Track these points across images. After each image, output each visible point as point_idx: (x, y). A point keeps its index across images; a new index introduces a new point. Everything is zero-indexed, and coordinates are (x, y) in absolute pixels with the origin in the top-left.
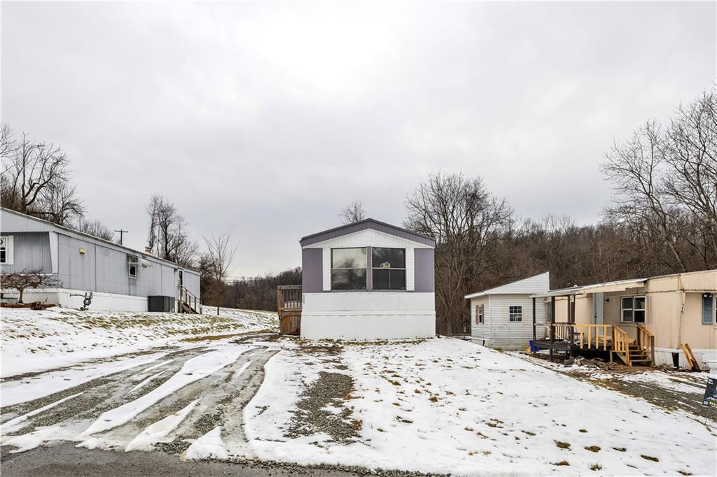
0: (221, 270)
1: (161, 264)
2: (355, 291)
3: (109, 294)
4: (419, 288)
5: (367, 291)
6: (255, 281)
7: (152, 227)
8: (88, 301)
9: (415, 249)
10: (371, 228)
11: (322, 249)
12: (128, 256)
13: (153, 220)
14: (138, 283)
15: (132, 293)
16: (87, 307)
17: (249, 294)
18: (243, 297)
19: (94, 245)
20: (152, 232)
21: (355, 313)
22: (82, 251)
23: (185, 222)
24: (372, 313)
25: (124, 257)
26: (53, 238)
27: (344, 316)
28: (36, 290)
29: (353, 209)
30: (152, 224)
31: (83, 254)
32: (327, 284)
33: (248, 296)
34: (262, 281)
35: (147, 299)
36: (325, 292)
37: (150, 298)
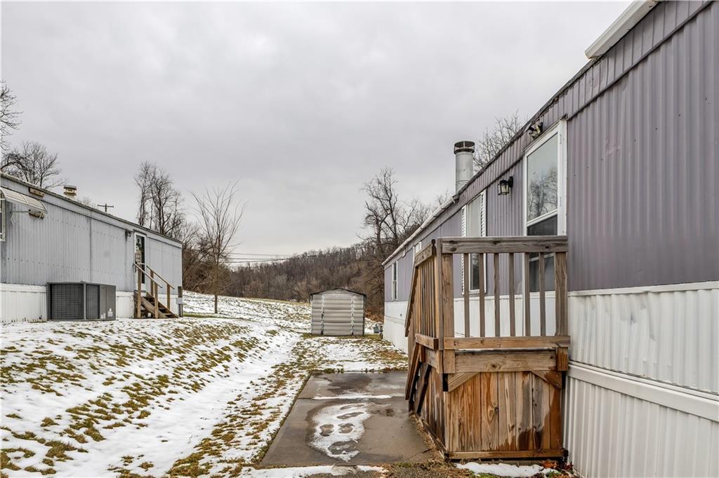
0: (220, 245)
6: (261, 267)
7: (142, 201)
13: (143, 193)
17: (255, 280)
18: (248, 284)
20: (143, 206)
23: (182, 198)
29: (382, 178)
30: (143, 198)
33: (253, 282)
34: (267, 267)
35: (44, 289)
37: (51, 287)
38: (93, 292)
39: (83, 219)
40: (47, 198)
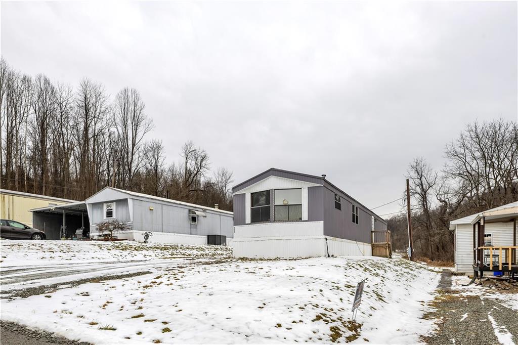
1: (220, 215)
2: (264, 223)
3: (173, 234)
4: (311, 218)
5: (271, 222)
8: (147, 236)
9: (308, 188)
10: (273, 175)
11: (245, 194)
12: (190, 211)
14: (198, 227)
15: (193, 233)
16: (147, 240)
19: (161, 205)
21: (264, 239)
22: (150, 208)
24: (273, 238)
25: (186, 211)
26: (130, 202)
27: (258, 241)
28: (124, 232)
31: (152, 210)
32: (248, 219)
35: (206, 237)
36: (247, 224)
37: (208, 236)
38: (219, 238)
39: (218, 216)
40: (207, 211)
